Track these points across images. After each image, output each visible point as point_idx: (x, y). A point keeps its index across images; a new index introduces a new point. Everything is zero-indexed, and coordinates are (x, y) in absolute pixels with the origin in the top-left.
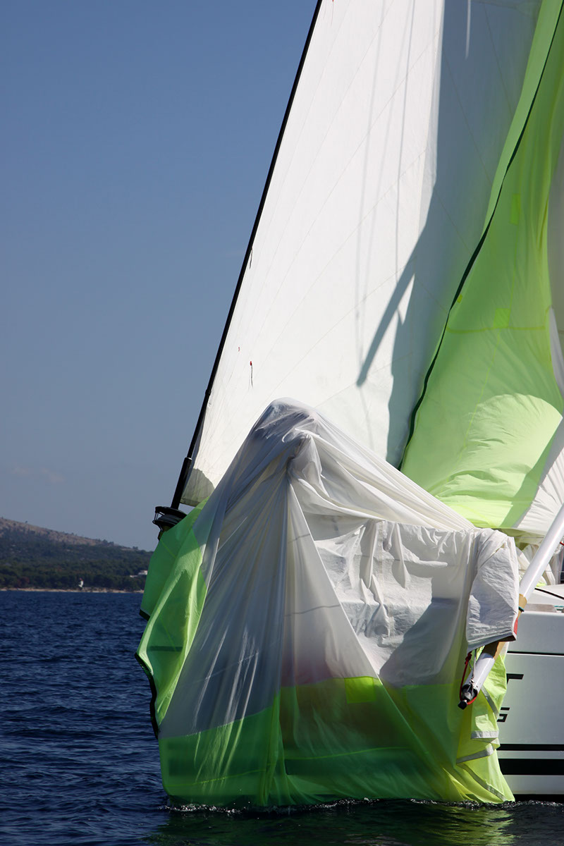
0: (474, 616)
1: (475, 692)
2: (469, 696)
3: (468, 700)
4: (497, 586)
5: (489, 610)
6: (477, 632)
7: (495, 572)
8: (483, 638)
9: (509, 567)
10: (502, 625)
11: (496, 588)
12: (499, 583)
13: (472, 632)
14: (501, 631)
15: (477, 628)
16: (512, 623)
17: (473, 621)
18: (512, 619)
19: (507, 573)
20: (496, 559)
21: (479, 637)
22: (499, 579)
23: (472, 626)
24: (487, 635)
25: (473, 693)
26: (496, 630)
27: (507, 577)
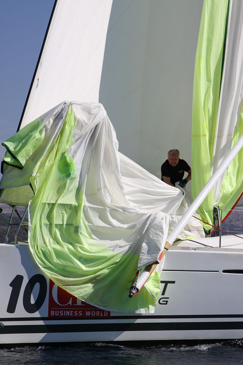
0: (143, 253)
1: (137, 289)
2: (134, 291)
3: (133, 294)
4: (155, 238)
5: (150, 250)
6: (143, 261)
7: (156, 232)
8: (145, 263)
9: (162, 229)
10: (154, 256)
11: (155, 239)
12: (156, 237)
13: (141, 261)
14: (153, 259)
15: (143, 259)
16: (158, 255)
17: (142, 255)
18: (159, 253)
19: (161, 232)
20: (157, 225)
21: (143, 263)
22: (157, 235)
23: (141, 258)
24: (147, 262)
25: (136, 290)
26: (151, 259)
27: (161, 233)
